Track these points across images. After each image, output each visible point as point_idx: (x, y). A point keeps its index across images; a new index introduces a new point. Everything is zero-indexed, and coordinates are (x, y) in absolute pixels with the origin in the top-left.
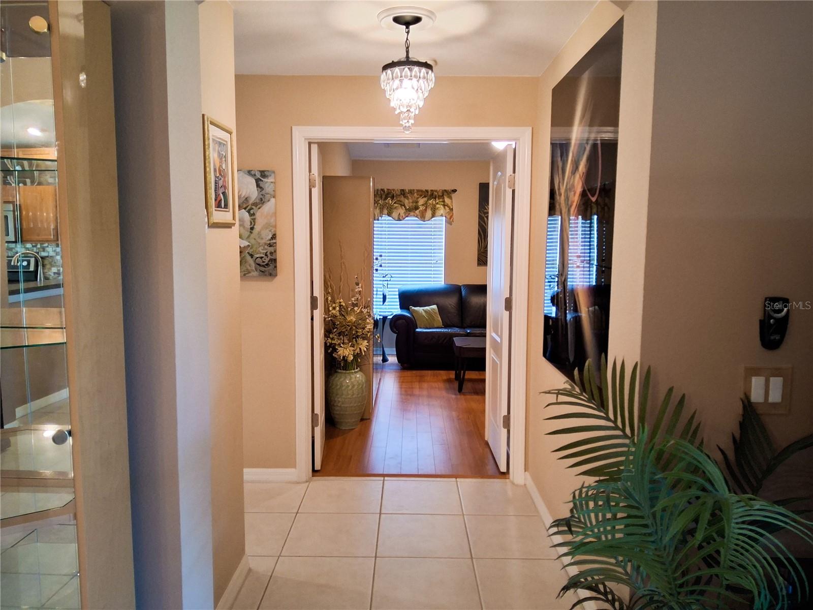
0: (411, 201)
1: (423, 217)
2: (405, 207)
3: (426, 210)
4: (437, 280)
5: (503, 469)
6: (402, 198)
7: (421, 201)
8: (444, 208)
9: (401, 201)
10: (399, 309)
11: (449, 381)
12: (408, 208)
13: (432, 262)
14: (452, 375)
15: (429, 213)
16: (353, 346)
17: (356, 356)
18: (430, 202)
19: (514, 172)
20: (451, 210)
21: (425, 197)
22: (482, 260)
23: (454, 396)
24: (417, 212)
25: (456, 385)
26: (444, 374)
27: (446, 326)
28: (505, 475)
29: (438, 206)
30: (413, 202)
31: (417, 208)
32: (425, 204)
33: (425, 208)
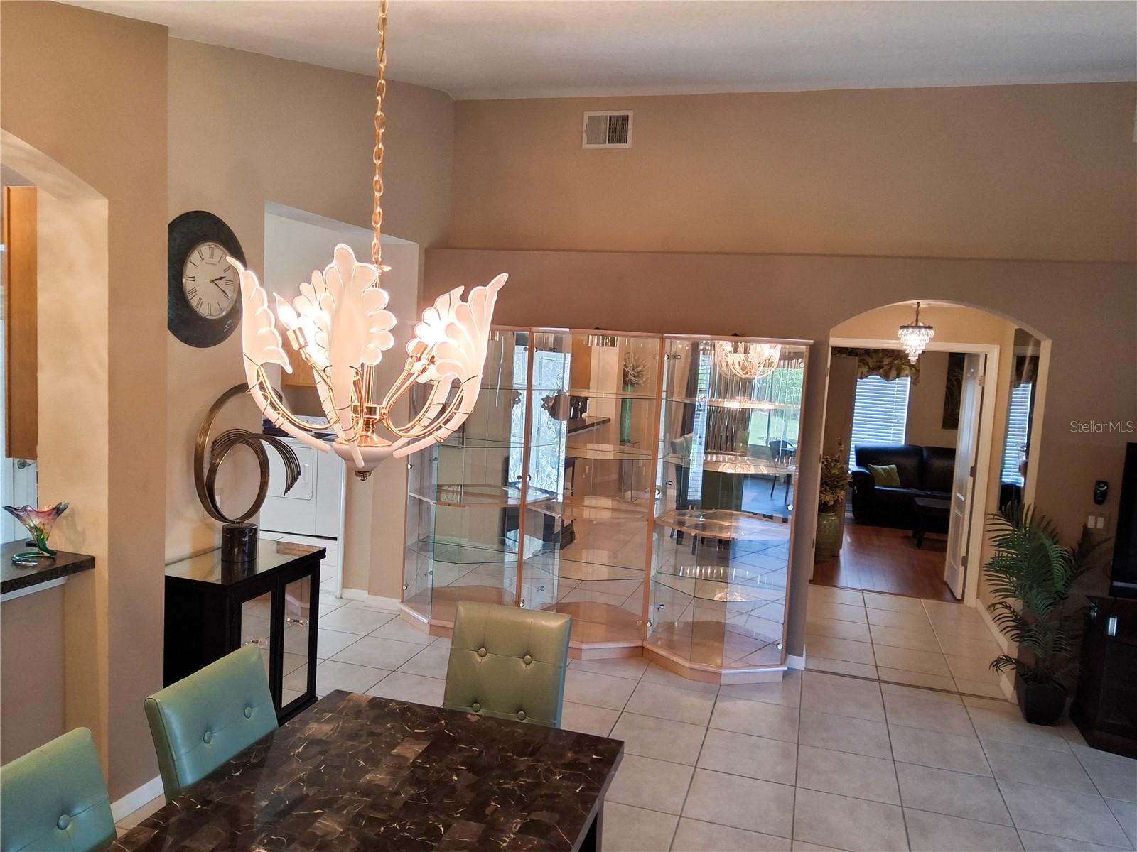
0: (875, 360)
1: (887, 377)
2: (868, 366)
3: (890, 369)
4: (896, 438)
5: (959, 597)
6: (866, 358)
7: (886, 361)
8: (911, 369)
9: (864, 360)
10: (855, 466)
11: (906, 537)
12: (871, 367)
13: (893, 421)
14: (910, 533)
15: (894, 373)
16: (832, 494)
17: (836, 501)
18: (896, 362)
19: (984, 374)
20: (918, 371)
21: (891, 357)
22: (951, 420)
23: (913, 550)
24: (881, 371)
25: (916, 541)
26: (901, 532)
27: (903, 487)
28: (960, 601)
29: (904, 366)
30: (877, 362)
31: (880, 367)
32: (890, 364)
33: (889, 367)
